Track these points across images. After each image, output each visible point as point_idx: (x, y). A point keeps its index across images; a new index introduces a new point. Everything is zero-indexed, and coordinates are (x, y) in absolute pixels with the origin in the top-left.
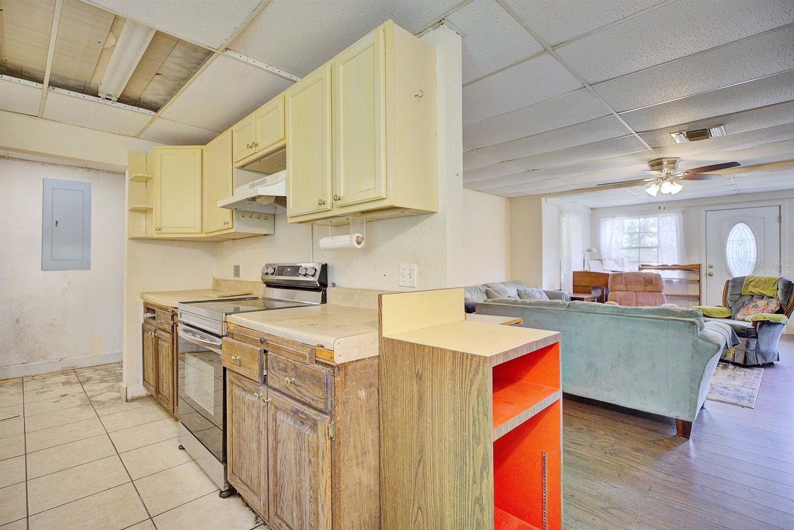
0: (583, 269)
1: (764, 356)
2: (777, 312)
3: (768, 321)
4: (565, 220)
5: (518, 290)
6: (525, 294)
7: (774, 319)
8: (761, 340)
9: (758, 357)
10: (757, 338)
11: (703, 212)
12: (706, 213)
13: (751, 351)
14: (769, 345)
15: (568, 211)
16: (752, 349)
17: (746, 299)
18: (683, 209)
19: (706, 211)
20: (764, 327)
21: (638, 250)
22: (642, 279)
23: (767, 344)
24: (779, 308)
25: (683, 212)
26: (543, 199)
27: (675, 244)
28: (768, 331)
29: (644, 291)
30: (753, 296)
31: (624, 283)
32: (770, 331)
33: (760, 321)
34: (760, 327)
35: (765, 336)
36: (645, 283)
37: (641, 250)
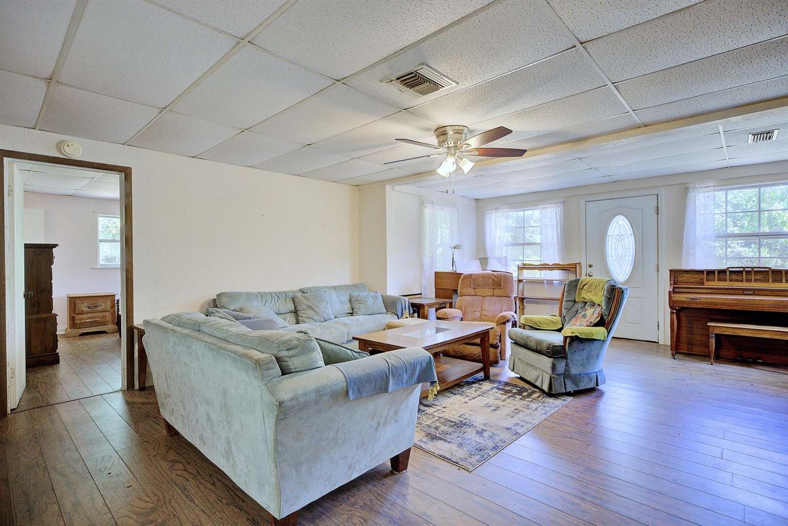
0: (452, 269)
1: (575, 379)
2: (596, 325)
3: (577, 336)
4: (428, 212)
5: (350, 295)
6: (357, 300)
7: (585, 334)
8: (572, 361)
9: (567, 383)
10: (567, 359)
11: (583, 202)
12: (586, 204)
13: (559, 375)
14: (584, 367)
15: (432, 203)
16: (558, 373)
17: (580, 305)
18: (563, 199)
19: (586, 202)
20: (575, 344)
21: (522, 247)
22: (491, 282)
23: (581, 365)
24: (599, 319)
25: (563, 202)
26: (388, 187)
27: (555, 240)
28: (582, 348)
29: (493, 296)
30: (586, 303)
31: (472, 286)
32: (583, 350)
33: (570, 337)
34: (570, 344)
35: (577, 356)
36: (493, 286)
37: (525, 246)
